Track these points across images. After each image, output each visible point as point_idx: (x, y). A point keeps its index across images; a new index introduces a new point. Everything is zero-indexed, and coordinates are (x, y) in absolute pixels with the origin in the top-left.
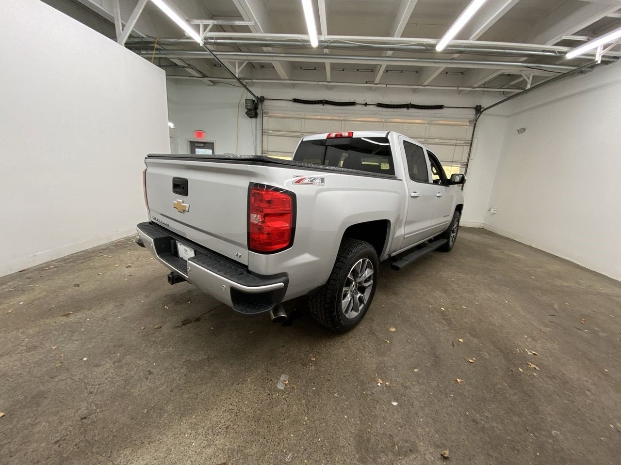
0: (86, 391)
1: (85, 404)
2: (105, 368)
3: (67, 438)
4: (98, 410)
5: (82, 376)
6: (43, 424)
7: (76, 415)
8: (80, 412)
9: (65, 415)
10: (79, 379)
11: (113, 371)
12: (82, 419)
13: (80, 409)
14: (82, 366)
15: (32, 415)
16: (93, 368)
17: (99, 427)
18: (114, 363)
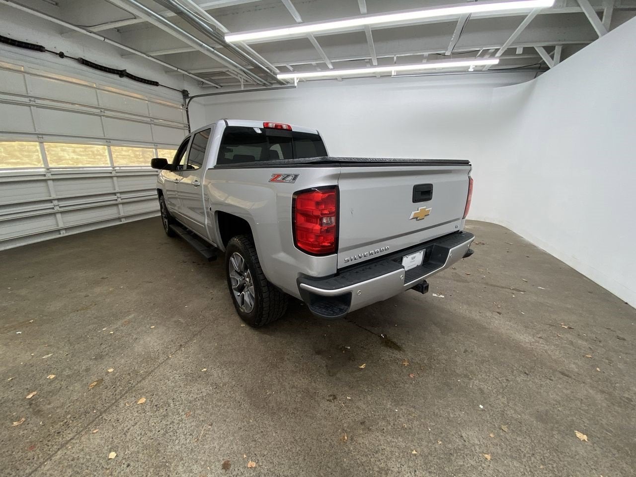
0: (509, 385)
1: (518, 379)
2: (480, 383)
3: (544, 376)
4: (515, 368)
5: (500, 397)
6: (551, 396)
7: (528, 379)
8: (525, 379)
9: (535, 387)
10: (503, 397)
11: (479, 376)
12: (527, 374)
13: (523, 380)
14: (490, 405)
15: (556, 411)
16: (486, 393)
17: (523, 363)
18: (471, 379)
